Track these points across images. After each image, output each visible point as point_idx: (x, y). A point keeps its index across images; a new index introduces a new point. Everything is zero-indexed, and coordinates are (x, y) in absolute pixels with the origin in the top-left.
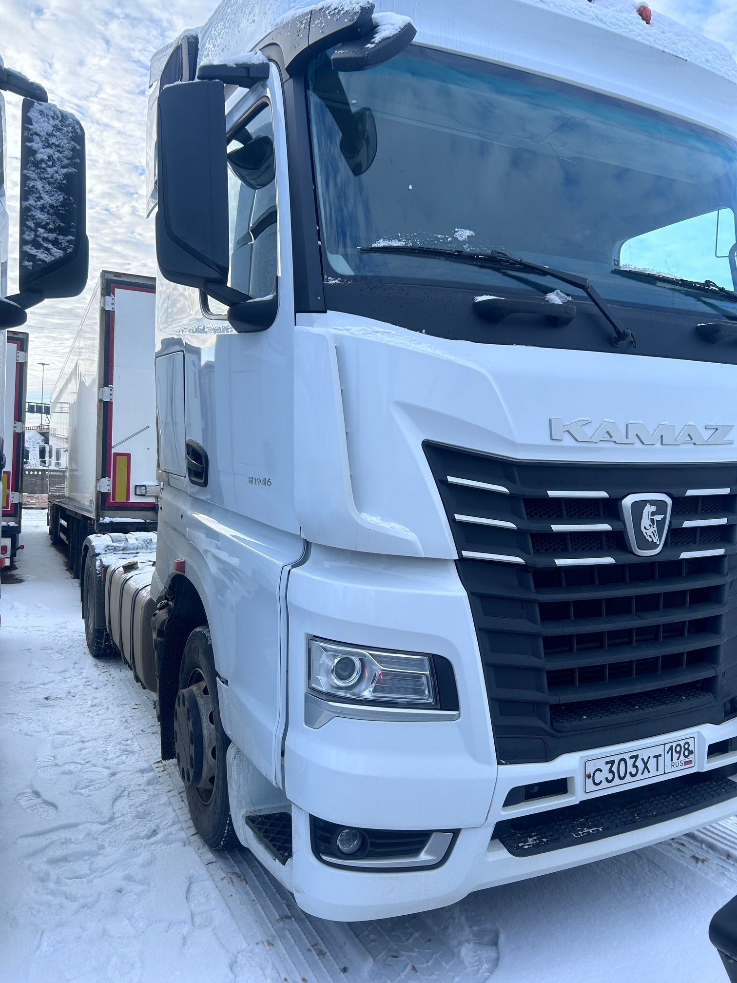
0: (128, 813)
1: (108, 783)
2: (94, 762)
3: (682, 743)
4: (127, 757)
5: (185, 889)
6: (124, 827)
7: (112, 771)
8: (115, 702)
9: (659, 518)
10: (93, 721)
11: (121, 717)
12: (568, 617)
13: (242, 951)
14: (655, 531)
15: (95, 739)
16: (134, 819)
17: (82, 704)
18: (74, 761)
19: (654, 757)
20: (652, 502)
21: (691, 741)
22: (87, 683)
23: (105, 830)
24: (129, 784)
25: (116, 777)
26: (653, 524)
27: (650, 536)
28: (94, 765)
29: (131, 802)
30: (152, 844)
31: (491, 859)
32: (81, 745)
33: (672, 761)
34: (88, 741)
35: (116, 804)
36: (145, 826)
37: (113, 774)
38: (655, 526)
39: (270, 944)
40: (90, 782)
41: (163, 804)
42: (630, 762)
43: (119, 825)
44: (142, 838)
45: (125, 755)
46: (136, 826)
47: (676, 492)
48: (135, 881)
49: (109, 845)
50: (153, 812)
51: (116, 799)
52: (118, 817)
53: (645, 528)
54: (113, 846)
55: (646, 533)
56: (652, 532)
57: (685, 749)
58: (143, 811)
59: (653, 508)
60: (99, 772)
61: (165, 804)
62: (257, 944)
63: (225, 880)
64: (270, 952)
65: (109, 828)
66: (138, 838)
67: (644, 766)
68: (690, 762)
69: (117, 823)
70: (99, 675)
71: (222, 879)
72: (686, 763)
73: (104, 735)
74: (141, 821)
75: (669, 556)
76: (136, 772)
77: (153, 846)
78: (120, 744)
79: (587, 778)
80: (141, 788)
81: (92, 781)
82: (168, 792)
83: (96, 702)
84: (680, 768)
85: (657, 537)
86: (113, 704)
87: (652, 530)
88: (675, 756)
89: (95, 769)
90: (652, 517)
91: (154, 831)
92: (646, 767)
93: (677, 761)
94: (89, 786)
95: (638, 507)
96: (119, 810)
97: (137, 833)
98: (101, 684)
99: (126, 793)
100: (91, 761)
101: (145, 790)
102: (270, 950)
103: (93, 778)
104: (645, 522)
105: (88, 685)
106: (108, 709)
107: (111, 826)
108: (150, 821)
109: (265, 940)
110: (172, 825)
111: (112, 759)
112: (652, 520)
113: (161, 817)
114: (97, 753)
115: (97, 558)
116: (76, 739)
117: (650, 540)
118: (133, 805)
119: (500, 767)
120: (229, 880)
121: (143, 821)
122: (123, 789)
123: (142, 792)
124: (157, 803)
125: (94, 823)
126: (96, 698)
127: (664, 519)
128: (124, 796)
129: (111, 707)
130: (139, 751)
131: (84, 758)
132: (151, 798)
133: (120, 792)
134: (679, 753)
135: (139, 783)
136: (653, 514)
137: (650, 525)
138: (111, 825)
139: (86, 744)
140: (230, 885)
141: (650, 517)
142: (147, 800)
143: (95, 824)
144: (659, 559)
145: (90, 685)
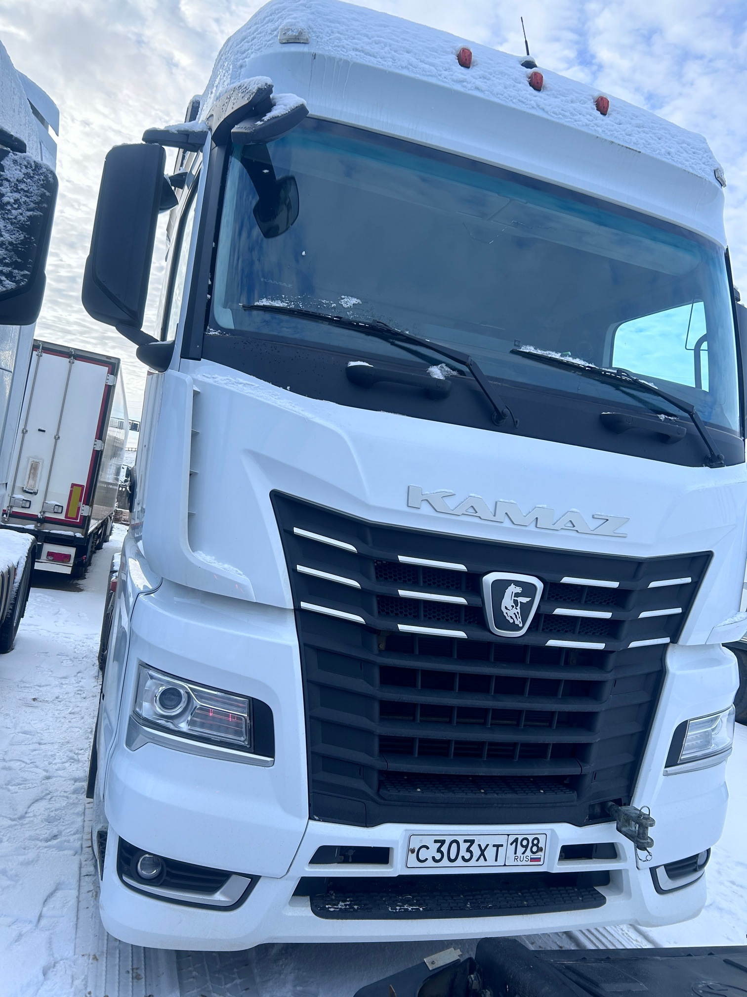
0: (40, 815)
1: (39, 785)
2: (38, 763)
3: (531, 838)
4: (71, 764)
5: (48, 893)
6: (29, 827)
7: (47, 774)
8: (92, 713)
9: (524, 600)
10: (62, 726)
11: (88, 728)
12: (414, 685)
13: (67, 959)
14: (518, 613)
15: (53, 743)
16: (42, 821)
17: (63, 710)
18: (21, 759)
19: (494, 846)
20: (517, 583)
21: (542, 838)
22: (79, 692)
23: (11, 826)
24: (56, 789)
25: (50, 781)
26: (517, 606)
27: (511, 617)
28: (37, 767)
29: (49, 806)
30: (46, 847)
31: (290, 914)
32: (37, 746)
33: (515, 853)
34: (45, 744)
35: (35, 804)
36: (49, 830)
37: (48, 778)
38: (518, 608)
39: (95, 958)
40: (23, 781)
41: (76, 814)
42: (464, 846)
43: (26, 824)
44: (41, 841)
45: (70, 762)
46: (41, 828)
47: (549, 577)
48: (7, 876)
49: (7, 841)
50: (63, 819)
51: (37, 801)
52: (29, 817)
53: (506, 608)
54: (10, 842)
55: (507, 613)
56: (515, 614)
57: (533, 845)
58: (54, 815)
59: (519, 590)
60: (37, 773)
61: (78, 814)
62: (83, 955)
63: (91, 894)
64: (91, 966)
65: (16, 825)
66: (38, 839)
67: (480, 853)
68: (539, 859)
69: (25, 822)
70: (94, 687)
71: (89, 892)
72: (532, 860)
73: (63, 741)
74: (47, 825)
75: (534, 640)
76: (70, 779)
77: (46, 849)
78: (71, 751)
79: (410, 853)
80: (65, 794)
81: (26, 780)
82: (89, 803)
83: (76, 710)
84: (524, 863)
85: (520, 620)
86: (90, 714)
87: (515, 611)
88: (520, 849)
89: (36, 770)
90: (516, 598)
91: (55, 836)
92: (482, 854)
93: (522, 856)
94: (21, 784)
95: (500, 587)
96: (33, 811)
97: (38, 834)
98: (91, 695)
99: (49, 797)
100: (35, 763)
101: (67, 797)
102: (92, 963)
103: (28, 778)
104: (507, 601)
105: (78, 694)
106: (83, 718)
107: (18, 824)
108: (57, 826)
109: (92, 954)
110: (74, 834)
111: (55, 764)
112: (516, 602)
113: (68, 824)
114: (45, 756)
116: (35, 740)
117: (511, 621)
118: (49, 809)
119: (311, 822)
120: (94, 894)
121: (49, 825)
122: (48, 792)
123: (65, 799)
124: (72, 811)
125: (6, 817)
126: (78, 707)
127: (531, 603)
128: (46, 799)
129: (86, 717)
130: (85, 761)
131: (31, 758)
132: (68, 806)
133: (44, 794)
134: (526, 847)
135: (67, 790)
136: (517, 595)
137: (513, 606)
138: (18, 822)
139: (42, 746)
140: (93, 898)
141: (513, 598)
142: (64, 806)
143: (6, 819)
144: (521, 642)
145: (80, 694)
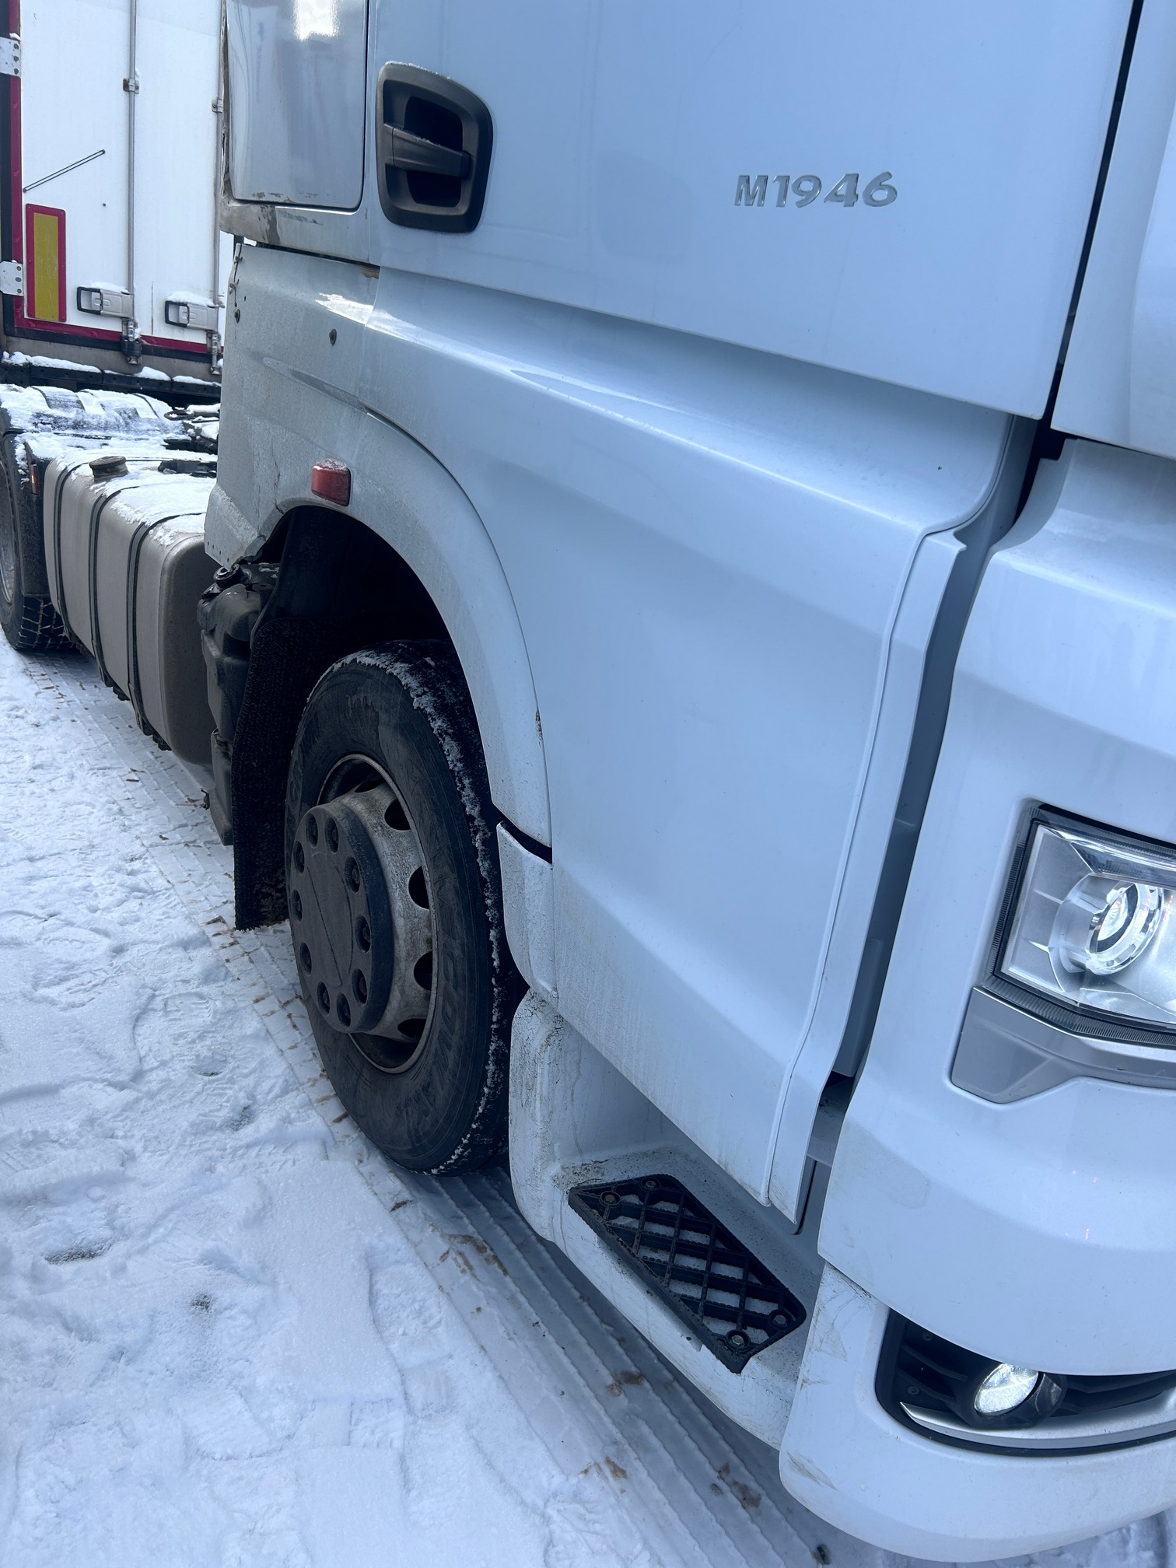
0: (173, 1057)
1: (111, 974)
2: (66, 914)
4: (141, 904)
5: (363, 1292)
6: (171, 1097)
7: (115, 943)
8: (85, 763)
10: (45, 806)
11: (109, 802)
13: (555, 1495)
15: (59, 853)
16: (190, 1075)
17: (13, 762)
18: (19, 909)
22: (14, 713)
23: (128, 1107)
24: (160, 979)
25: (126, 957)
28: (69, 923)
29: (176, 1029)
30: (248, 1146)
32: (26, 868)
34: (43, 858)
35: (140, 1030)
36: (221, 1095)
37: (119, 951)
39: (618, 1471)
40: (67, 969)
41: (251, 1036)
43: (160, 1090)
44: (220, 1129)
45: (135, 898)
46: (199, 1093)
48: (234, 1271)
49: (145, 1149)
50: (233, 1057)
51: (138, 1019)
52: (152, 1069)
54: (154, 1152)
58: (210, 1054)
60: (83, 942)
61: (256, 1036)
62: (586, 1472)
63: (450, 1260)
64: (626, 1500)
65: (137, 1100)
66: (212, 1128)
69: (154, 1086)
70: (36, 694)
71: (444, 1257)
73: (78, 844)
74: (210, 1082)
76: (172, 946)
77: (253, 1152)
78: (119, 870)
80: (192, 988)
81: (72, 966)
82: (257, 1001)
83: (44, 759)
86: (81, 765)
89: (66, 931)
91: (245, 1108)
94: (66, 979)
96: (150, 1050)
97: (205, 1115)
98: (47, 717)
99: (158, 1003)
100: (59, 913)
101: (201, 996)
102: (623, 1491)
103: (74, 959)
105: (17, 717)
106: (72, 777)
107: (140, 1095)
108: (232, 1081)
109: (601, 1460)
110: (285, 1092)
111: (107, 909)
113: (254, 1071)
114: (71, 892)
115: (17, 439)
116: (16, 852)
118: (180, 1035)
120: (460, 1260)
121: (214, 1081)
122: (149, 992)
123: (196, 1000)
124: (237, 1033)
125: (96, 1081)
126: (41, 749)
128: (154, 1010)
129: (78, 774)
130: (167, 889)
131: (42, 902)
132: (219, 1019)
133: (144, 999)
135: (185, 975)
138: (139, 1091)
139: (39, 864)
140: (467, 1277)
142: (213, 1024)
143: (100, 1086)
145: (23, 718)
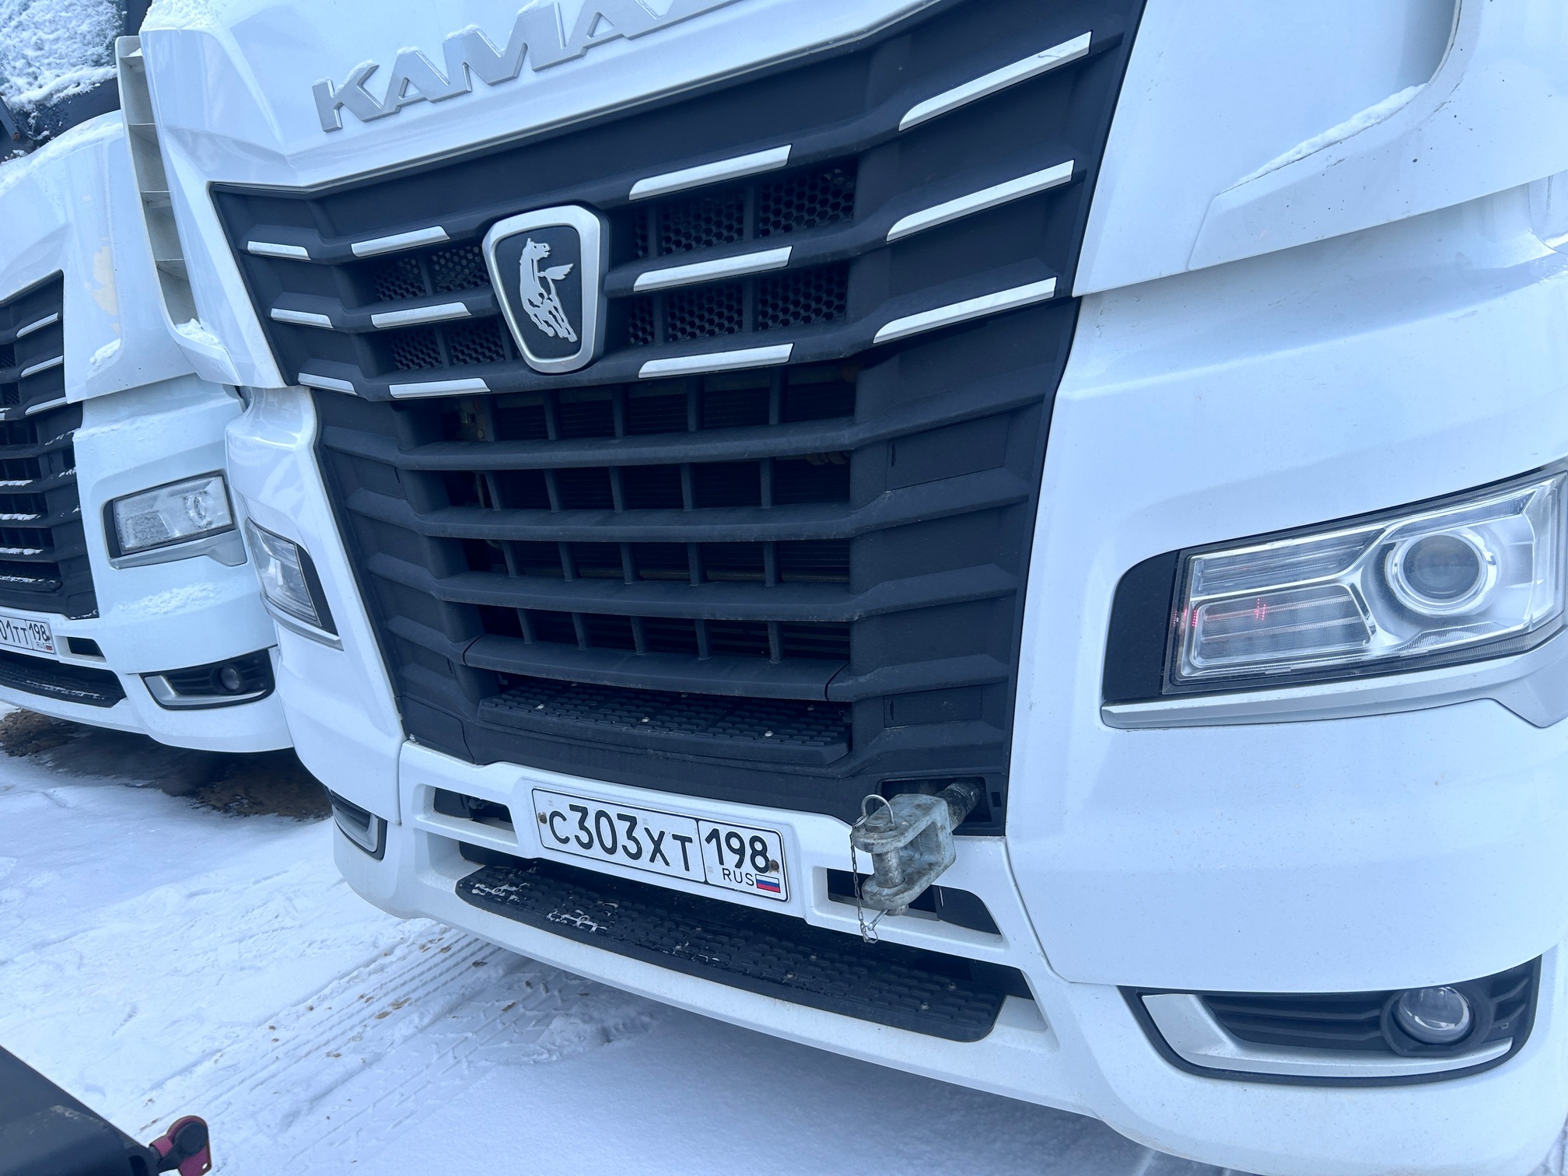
3: (746, 836)
9: (559, 272)
14: (556, 308)
19: (675, 837)
21: (771, 841)
26: (549, 292)
27: (546, 322)
33: (721, 862)
38: (553, 295)
42: (622, 827)
53: (531, 303)
55: (536, 315)
56: (550, 312)
57: (755, 853)
59: (543, 250)
67: (652, 846)
68: (775, 887)
72: (761, 884)
75: (614, 368)
79: (541, 824)
84: (744, 887)
85: (566, 324)
87: (548, 305)
88: (731, 859)
90: (542, 274)
92: (657, 850)
93: (738, 871)
95: (511, 247)
104: (529, 287)
112: (543, 281)
117: (551, 333)
119: (407, 745)
127: (575, 276)
134: (741, 852)
136: (543, 264)
137: (541, 295)
141: (537, 274)
144: (586, 378)
